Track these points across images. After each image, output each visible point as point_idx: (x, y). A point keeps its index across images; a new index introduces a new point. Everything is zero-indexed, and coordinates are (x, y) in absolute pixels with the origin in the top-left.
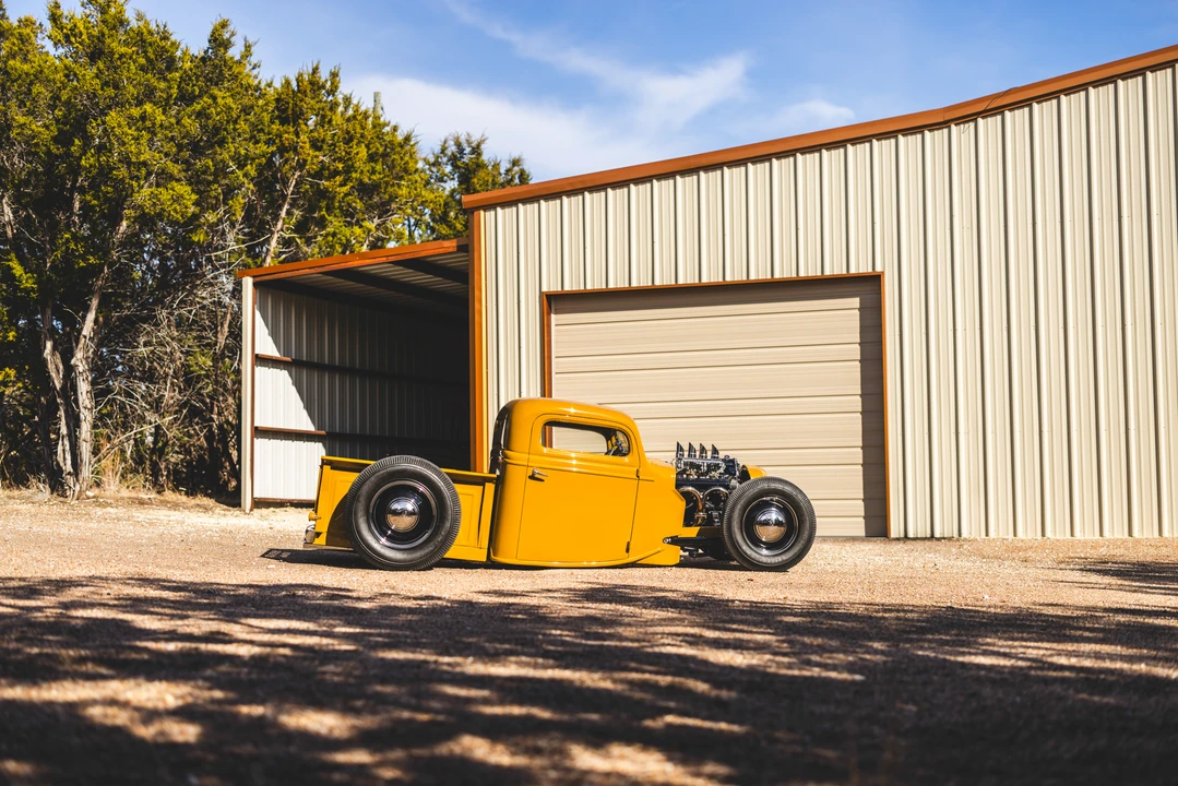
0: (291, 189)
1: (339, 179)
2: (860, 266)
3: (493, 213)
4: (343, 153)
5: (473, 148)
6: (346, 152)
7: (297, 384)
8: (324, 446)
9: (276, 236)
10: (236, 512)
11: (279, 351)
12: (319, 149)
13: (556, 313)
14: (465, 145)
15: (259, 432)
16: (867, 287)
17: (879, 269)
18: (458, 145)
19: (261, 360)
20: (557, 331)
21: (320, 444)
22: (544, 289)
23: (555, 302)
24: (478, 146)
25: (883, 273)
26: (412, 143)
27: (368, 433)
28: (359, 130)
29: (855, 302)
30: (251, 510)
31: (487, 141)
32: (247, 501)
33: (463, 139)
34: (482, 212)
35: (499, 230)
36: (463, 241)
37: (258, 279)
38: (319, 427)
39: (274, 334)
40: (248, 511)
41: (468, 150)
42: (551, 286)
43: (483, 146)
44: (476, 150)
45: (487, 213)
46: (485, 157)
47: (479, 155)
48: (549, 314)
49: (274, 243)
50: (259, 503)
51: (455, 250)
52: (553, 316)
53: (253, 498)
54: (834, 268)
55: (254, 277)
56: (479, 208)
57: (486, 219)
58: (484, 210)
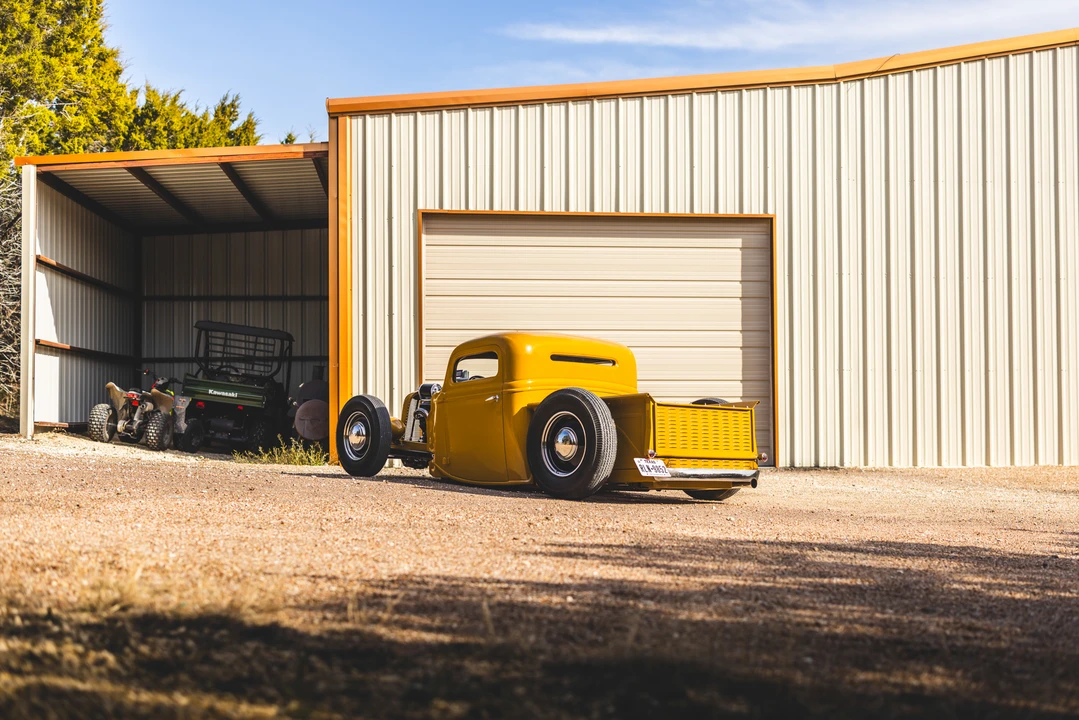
2: (753, 208)
3: (360, 120)
13: (427, 233)
15: (38, 346)
17: (771, 212)
20: (427, 251)
22: (421, 206)
25: (775, 215)
29: (738, 242)
30: (32, 436)
34: (348, 119)
35: (367, 138)
42: (429, 204)
45: (354, 121)
48: (421, 233)
50: (38, 428)
52: (424, 237)
53: (34, 422)
54: (728, 208)
55: (38, 166)
56: (344, 114)
57: (354, 125)
58: (351, 116)
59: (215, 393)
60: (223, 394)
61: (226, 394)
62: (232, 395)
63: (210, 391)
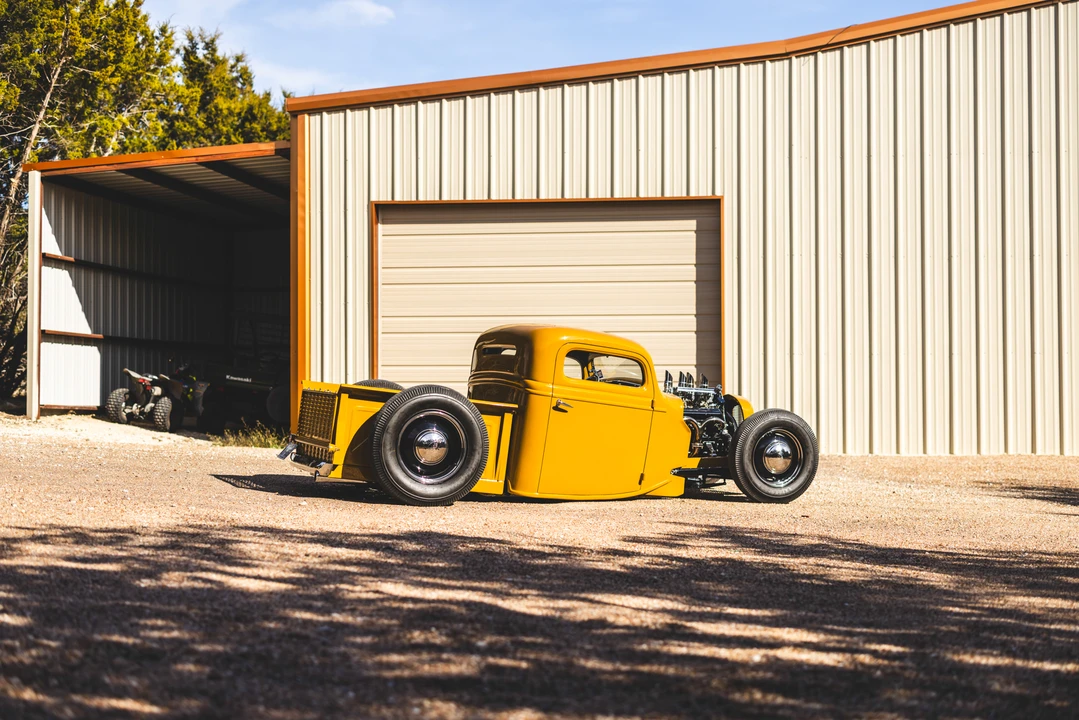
0: (56, 77)
1: (111, 69)
2: (700, 190)
3: (318, 117)
4: (115, 42)
5: (207, 44)
6: (120, 42)
7: (76, 285)
8: (99, 350)
9: (37, 126)
10: (20, 419)
11: (61, 250)
12: (87, 35)
13: (383, 223)
14: (197, 39)
15: (46, 336)
16: (707, 211)
17: (718, 193)
18: (191, 39)
19: (47, 260)
20: (384, 242)
21: (96, 348)
22: (374, 198)
23: (385, 212)
24: (213, 41)
25: (723, 197)
26: (167, 35)
27: (136, 336)
28: (131, 18)
29: (692, 224)
30: (38, 418)
31: (221, 37)
32: (33, 408)
33: (195, 34)
34: (306, 116)
35: (320, 136)
36: (283, 145)
37: (46, 174)
38: (95, 330)
39: (57, 232)
40: (34, 419)
41: (201, 45)
42: (382, 195)
43: (217, 42)
44: (210, 46)
45: (312, 118)
46: (220, 54)
47: (214, 50)
48: (377, 223)
49: (35, 133)
50: (46, 411)
51: (273, 153)
52: (379, 227)
53: (39, 405)
54: (675, 190)
55: (42, 171)
56: (303, 112)
57: (311, 123)
58: (309, 114)
59: (232, 378)
60: (239, 379)
61: (242, 379)
62: (247, 380)
63: (228, 377)
